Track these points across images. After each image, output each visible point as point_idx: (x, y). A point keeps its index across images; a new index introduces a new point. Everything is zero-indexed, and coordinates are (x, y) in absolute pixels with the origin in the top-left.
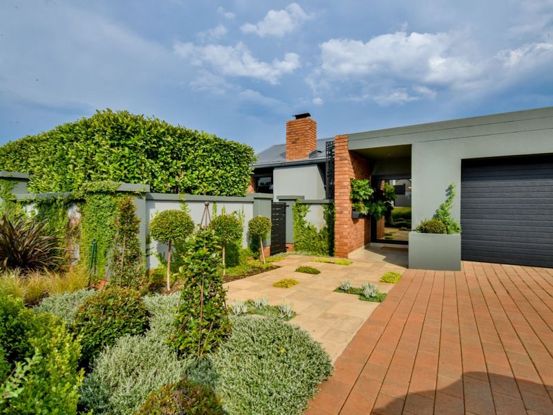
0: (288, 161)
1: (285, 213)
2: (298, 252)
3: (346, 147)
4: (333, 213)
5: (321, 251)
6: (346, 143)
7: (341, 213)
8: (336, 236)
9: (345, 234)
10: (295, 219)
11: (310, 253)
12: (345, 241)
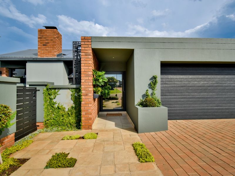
0: (39, 57)
1: (35, 96)
2: (49, 129)
3: (90, 46)
4: (80, 96)
5: (69, 126)
6: (90, 43)
7: (87, 95)
8: (83, 113)
9: (90, 111)
10: (46, 101)
11: (60, 129)
12: (90, 116)
